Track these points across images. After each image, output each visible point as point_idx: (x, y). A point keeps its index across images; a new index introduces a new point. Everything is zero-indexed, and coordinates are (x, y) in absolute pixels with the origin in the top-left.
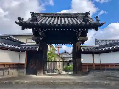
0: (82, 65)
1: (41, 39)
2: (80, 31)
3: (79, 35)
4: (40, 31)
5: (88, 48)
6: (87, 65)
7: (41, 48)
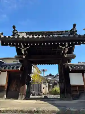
0: (71, 86)
1: (24, 57)
2: (67, 47)
3: (66, 51)
4: (23, 48)
5: (77, 66)
6: (77, 87)
7: (24, 68)
